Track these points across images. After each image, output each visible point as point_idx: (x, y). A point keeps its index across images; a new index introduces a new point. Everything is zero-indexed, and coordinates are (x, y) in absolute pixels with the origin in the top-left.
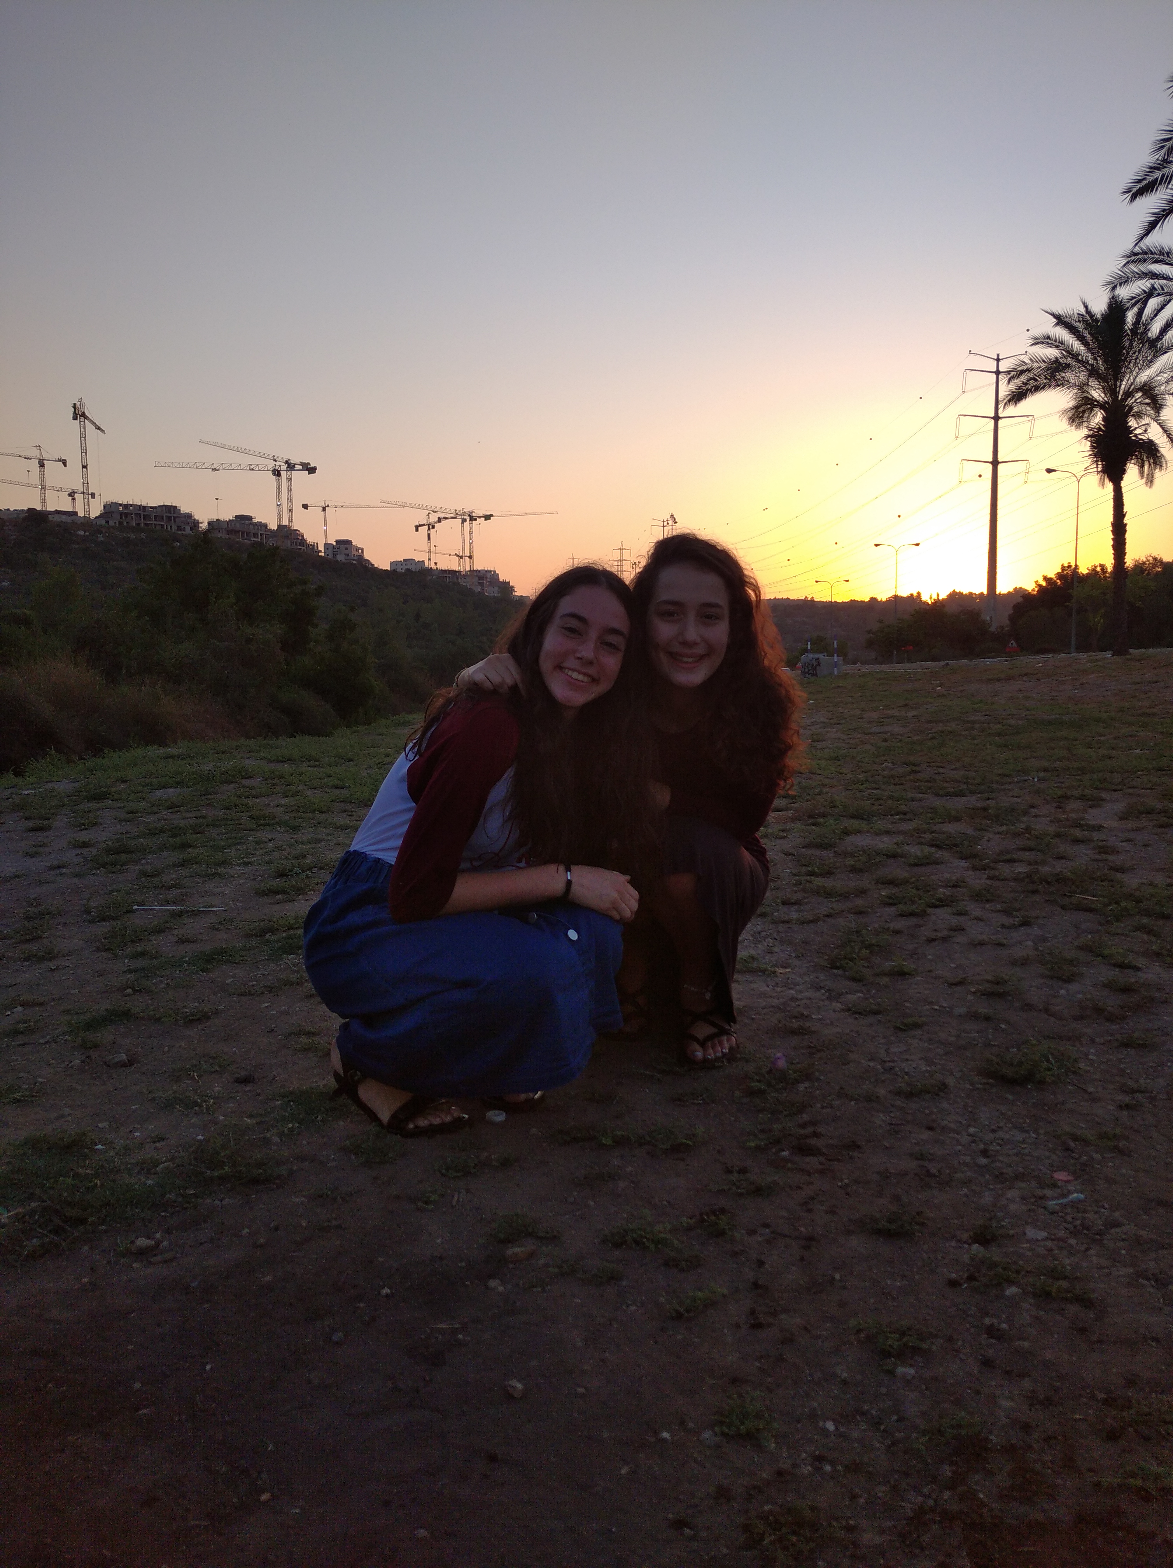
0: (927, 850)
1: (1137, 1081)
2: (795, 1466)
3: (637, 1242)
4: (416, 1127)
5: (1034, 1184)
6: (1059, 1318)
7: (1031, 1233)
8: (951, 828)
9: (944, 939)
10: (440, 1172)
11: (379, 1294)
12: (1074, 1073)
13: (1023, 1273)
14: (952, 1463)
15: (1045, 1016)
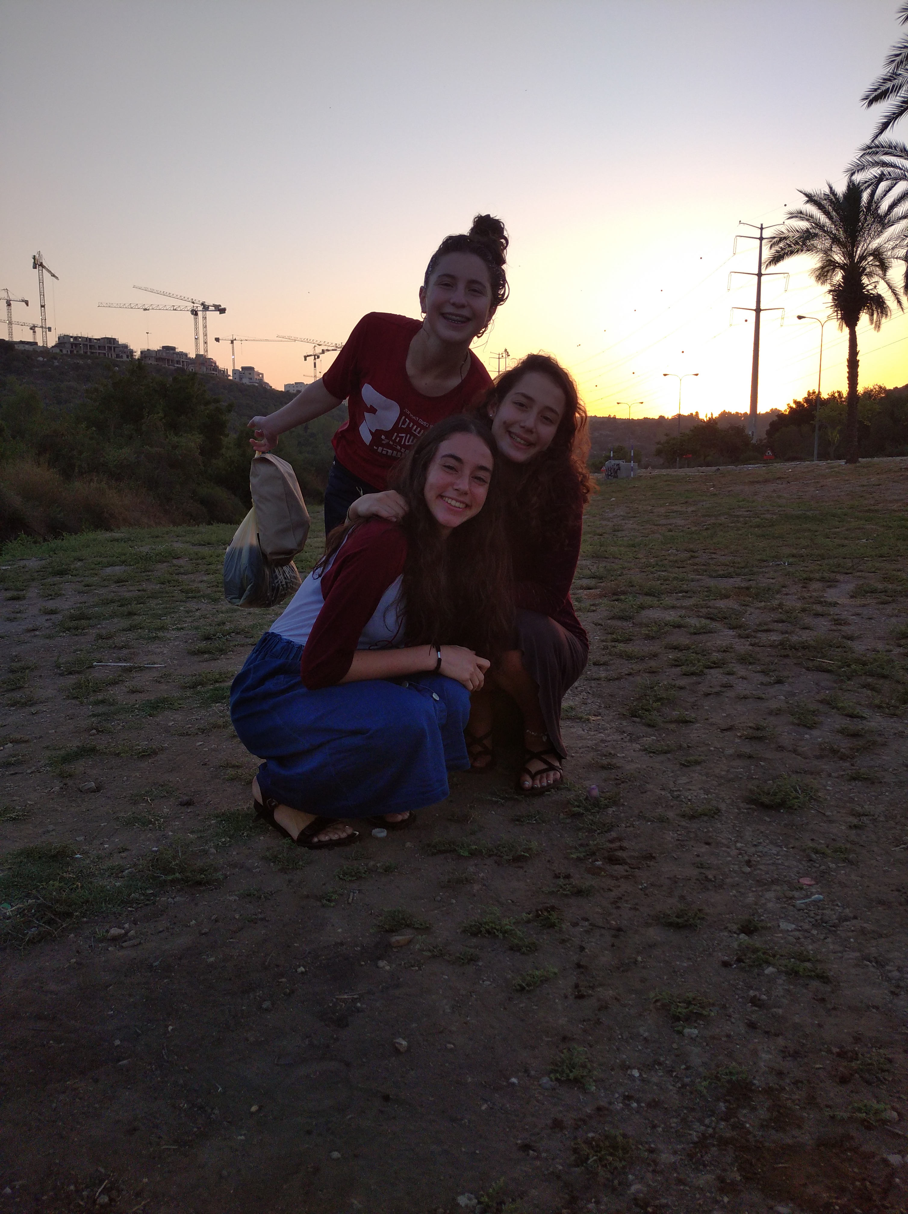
0: (704, 621)
1: (862, 807)
2: (610, 1103)
3: (488, 932)
4: (319, 841)
5: (786, 887)
6: (805, 991)
7: (784, 925)
8: (721, 604)
9: (717, 694)
10: (339, 877)
11: (296, 971)
12: (815, 800)
13: (778, 956)
14: (726, 1101)
15: (794, 755)
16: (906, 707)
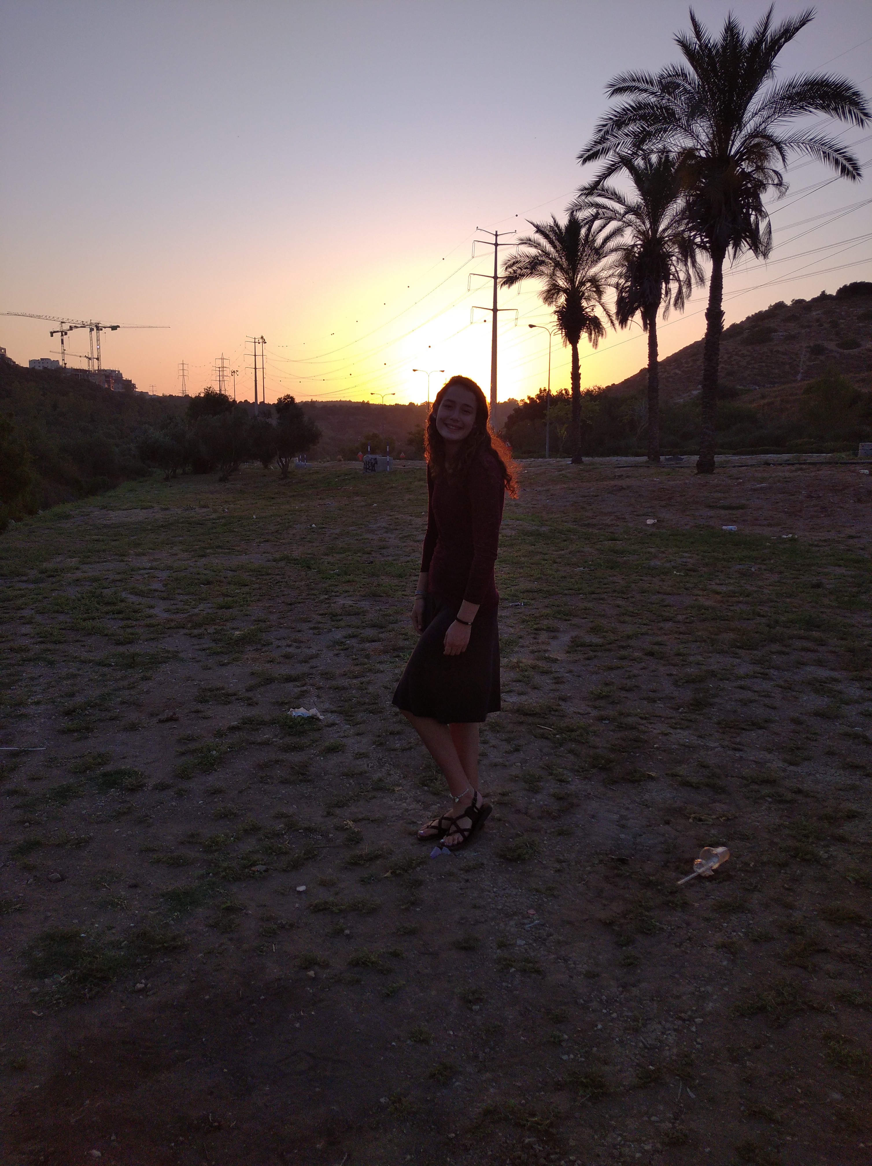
1: (563, 855)
2: (441, 1049)
3: (363, 963)
5: (520, 917)
6: (529, 980)
10: (262, 934)
12: (538, 852)
13: (516, 961)
15: (526, 817)
16: (594, 771)
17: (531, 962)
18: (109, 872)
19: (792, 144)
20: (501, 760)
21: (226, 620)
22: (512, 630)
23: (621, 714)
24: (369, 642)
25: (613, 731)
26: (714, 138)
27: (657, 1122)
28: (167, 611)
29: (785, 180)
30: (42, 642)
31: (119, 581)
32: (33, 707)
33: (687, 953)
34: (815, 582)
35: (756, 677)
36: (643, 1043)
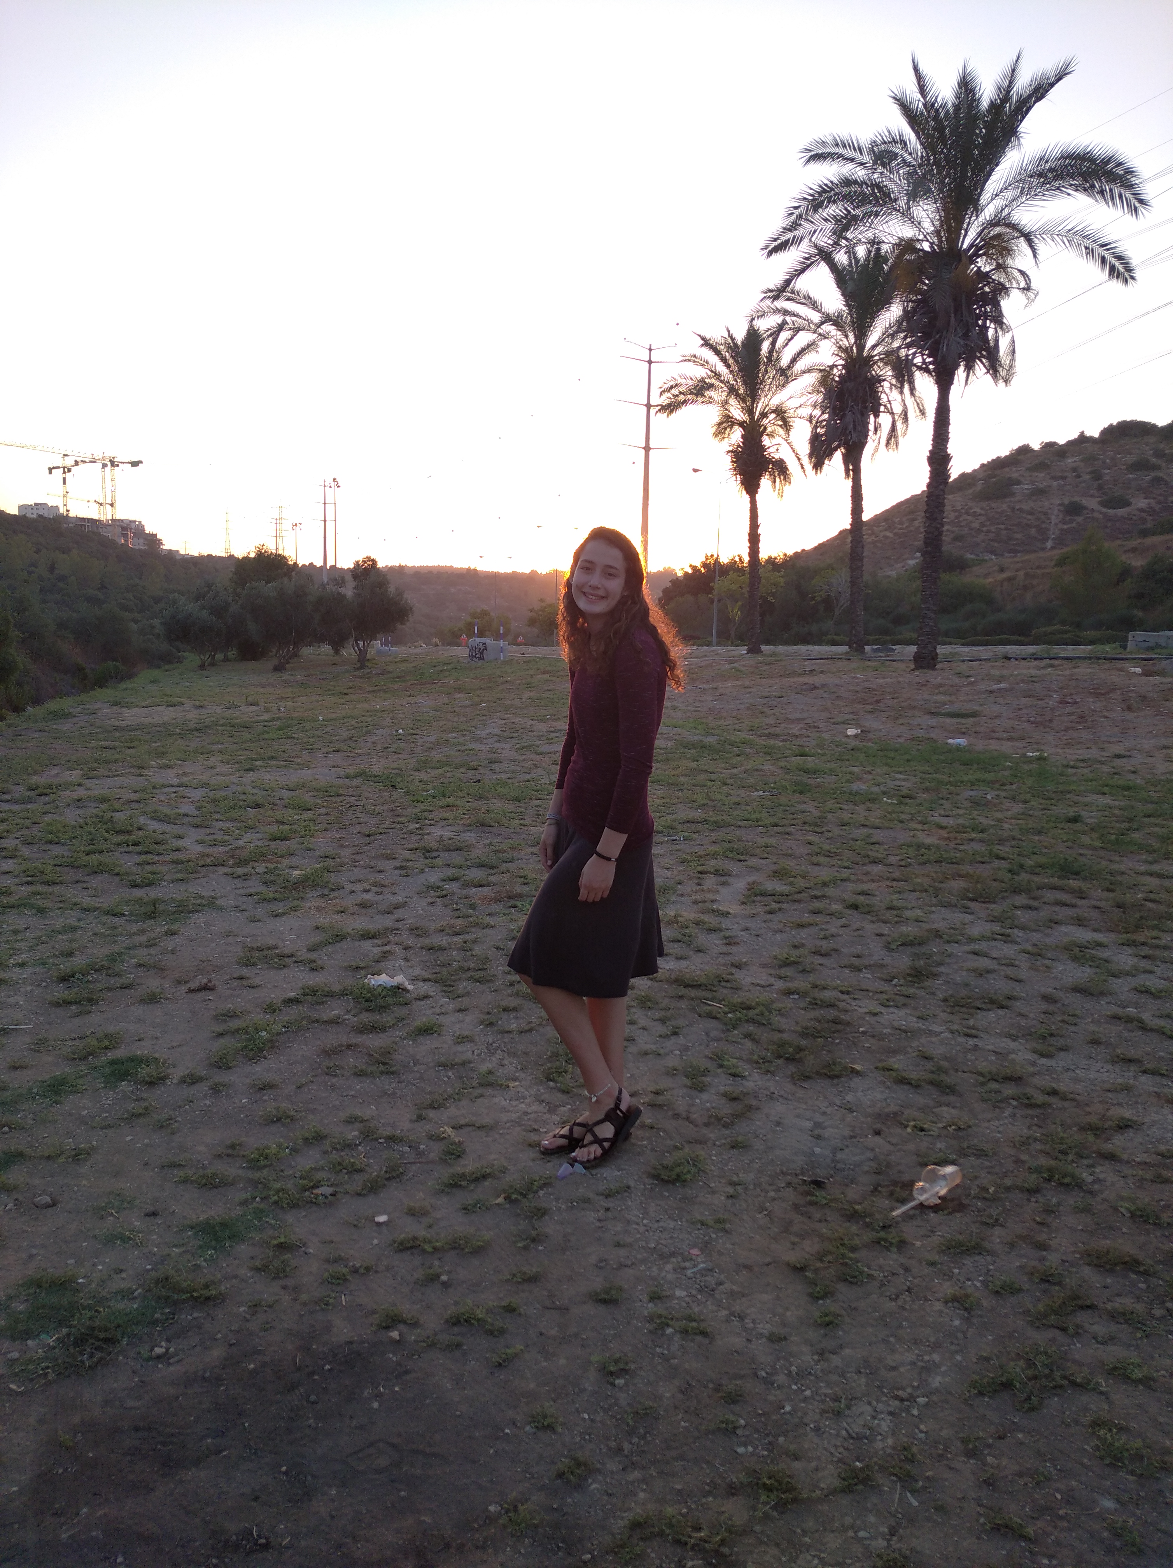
2: (572, 1438)
5: (680, 1259)
6: (692, 1344)
12: (703, 1171)
13: (675, 1319)
15: (687, 1123)
16: (780, 1062)
17: (695, 1321)
18: (118, 1195)
19: (1044, 236)
20: (653, 1047)
21: (281, 856)
22: (668, 873)
23: (815, 986)
24: (475, 887)
25: (805, 1009)
26: (942, 226)
27: (866, 1538)
28: (200, 842)
29: (1033, 285)
30: (30, 883)
31: (137, 801)
32: (17, 970)
33: (903, 1308)
34: (1071, 812)
35: (995, 940)
36: (846, 1430)
